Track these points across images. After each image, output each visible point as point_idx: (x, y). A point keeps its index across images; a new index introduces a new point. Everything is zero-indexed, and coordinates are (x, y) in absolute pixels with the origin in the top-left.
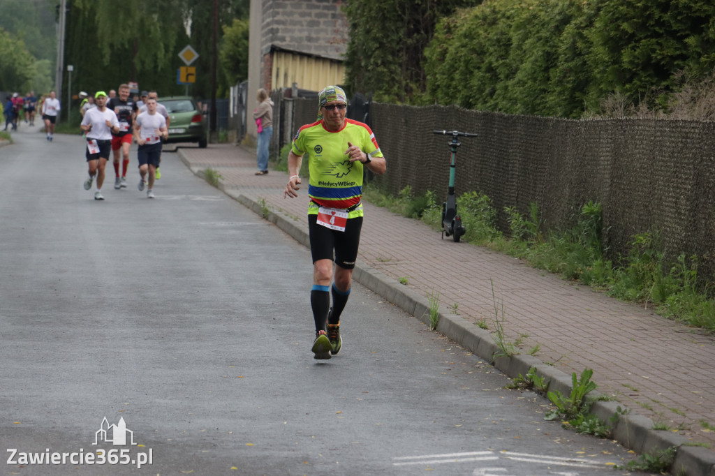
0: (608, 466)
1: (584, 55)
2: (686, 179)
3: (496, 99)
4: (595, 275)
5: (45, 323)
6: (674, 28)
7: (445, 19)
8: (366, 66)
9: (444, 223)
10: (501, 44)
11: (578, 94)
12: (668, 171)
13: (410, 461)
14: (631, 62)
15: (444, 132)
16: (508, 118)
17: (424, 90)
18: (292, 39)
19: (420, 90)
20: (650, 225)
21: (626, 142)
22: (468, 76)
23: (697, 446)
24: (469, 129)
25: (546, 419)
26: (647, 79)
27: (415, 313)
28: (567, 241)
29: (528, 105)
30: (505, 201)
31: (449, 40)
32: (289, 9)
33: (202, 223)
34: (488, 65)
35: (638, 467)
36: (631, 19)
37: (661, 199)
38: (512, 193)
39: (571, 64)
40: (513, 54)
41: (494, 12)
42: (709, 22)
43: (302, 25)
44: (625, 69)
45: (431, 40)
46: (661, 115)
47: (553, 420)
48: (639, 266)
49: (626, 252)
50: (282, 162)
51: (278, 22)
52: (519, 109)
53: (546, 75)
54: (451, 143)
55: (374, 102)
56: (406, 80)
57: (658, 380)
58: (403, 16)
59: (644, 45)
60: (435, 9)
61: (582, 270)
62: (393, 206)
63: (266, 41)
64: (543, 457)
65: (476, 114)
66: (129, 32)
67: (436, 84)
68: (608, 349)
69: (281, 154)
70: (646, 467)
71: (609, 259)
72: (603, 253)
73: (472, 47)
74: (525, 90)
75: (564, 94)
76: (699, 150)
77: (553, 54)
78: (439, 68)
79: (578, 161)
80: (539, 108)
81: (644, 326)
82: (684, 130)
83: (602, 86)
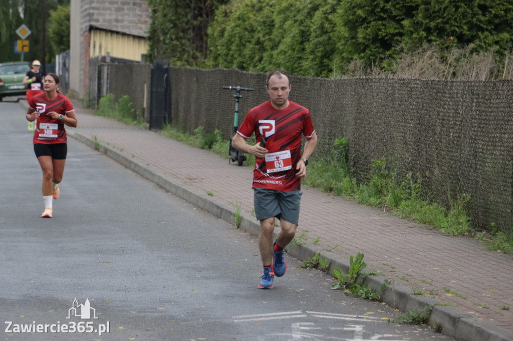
0: (383, 320)
1: (330, 33)
2: (411, 120)
3: (264, 64)
4: (345, 188)
6: (394, 14)
7: (223, 6)
8: (164, 40)
9: (231, 152)
10: (266, 24)
11: (325, 60)
12: (397, 115)
13: (245, 318)
14: (364, 38)
15: (230, 87)
17: (205, 58)
19: (203, 58)
20: (385, 153)
22: (242, 48)
23: (445, 305)
24: (246, 85)
25: (332, 288)
26: (376, 50)
27: (222, 216)
28: (323, 164)
29: (289, 68)
31: (226, 21)
34: (257, 40)
35: (405, 321)
36: (364, 7)
37: (393, 134)
39: (320, 39)
40: (276, 32)
42: (418, 10)
43: (111, 10)
44: (360, 42)
45: (212, 21)
46: (391, 76)
47: (338, 289)
48: (378, 181)
49: (367, 172)
50: (101, 109)
51: (94, 8)
53: (301, 47)
54: (235, 96)
55: (171, 66)
56: (193, 50)
57: (407, 260)
58: (190, 4)
59: (373, 26)
61: (335, 185)
62: (188, 140)
63: (85, 22)
64: (336, 314)
65: (251, 75)
67: (218, 53)
68: (366, 240)
69: (100, 104)
70: (411, 321)
71: (354, 177)
72: (350, 172)
73: (244, 27)
74: (286, 57)
75: (316, 61)
76: (421, 100)
77: (306, 32)
78: (220, 42)
79: (330, 107)
80: (297, 70)
81: (386, 223)
82: (409, 86)
83: (344, 55)
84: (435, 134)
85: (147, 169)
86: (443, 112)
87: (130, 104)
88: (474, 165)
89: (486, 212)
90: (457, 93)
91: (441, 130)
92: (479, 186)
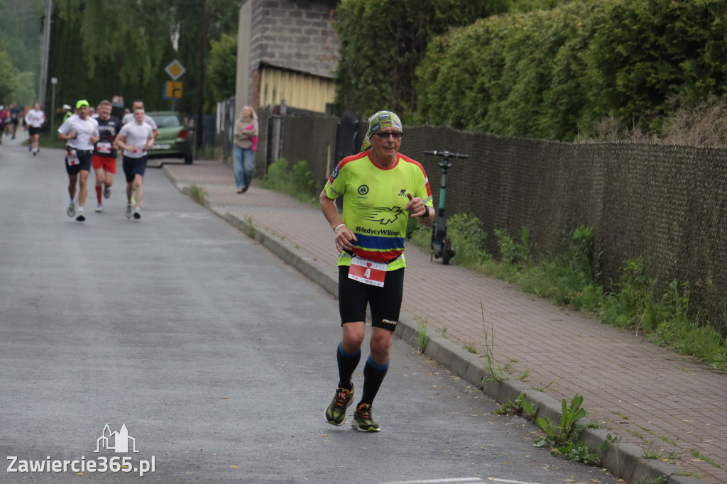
1: (579, 77)
2: (680, 205)
3: (488, 120)
4: (586, 300)
5: (27, 340)
6: (670, 51)
7: (438, 38)
8: (357, 84)
9: (433, 245)
10: (494, 64)
11: (571, 117)
12: (661, 197)
14: (625, 86)
15: (435, 152)
16: (500, 140)
17: (414, 109)
18: (282, 55)
19: (411, 110)
20: (643, 251)
21: (619, 166)
22: (460, 96)
23: (687, 475)
24: (460, 150)
25: (534, 445)
26: (642, 103)
27: (403, 336)
28: (558, 266)
29: (520, 127)
30: (496, 224)
31: (441, 59)
32: (279, 25)
33: (188, 241)
34: (480, 86)
36: (626, 41)
37: (653, 225)
38: (503, 216)
39: (564, 86)
40: (506, 75)
41: (487, 31)
42: (704, 47)
43: (292, 41)
44: (619, 92)
45: (423, 58)
46: (656, 140)
47: (542, 447)
48: (630, 291)
49: (618, 278)
50: (269, 180)
51: (267, 38)
52: (511, 131)
53: (539, 97)
54: (441, 164)
55: (364, 121)
56: (397, 99)
57: (649, 408)
58: (395, 34)
59: (638, 69)
60: (428, 27)
61: (573, 295)
63: (255, 57)
65: (468, 135)
66: (114, 45)
67: (428, 103)
68: (598, 376)
69: (269, 172)
71: (600, 284)
72: (594, 278)
73: (464, 67)
74: (517, 111)
75: (557, 117)
76: (693, 176)
77: (547, 76)
78: (431, 88)
79: (570, 184)
80: (532, 130)
81: (634, 352)
82: (678, 155)
83: (596, 109)
84: (710, 226)
85: (313, 265)
86: (723, 195)
87: (308, 173)
91: (719, 223)
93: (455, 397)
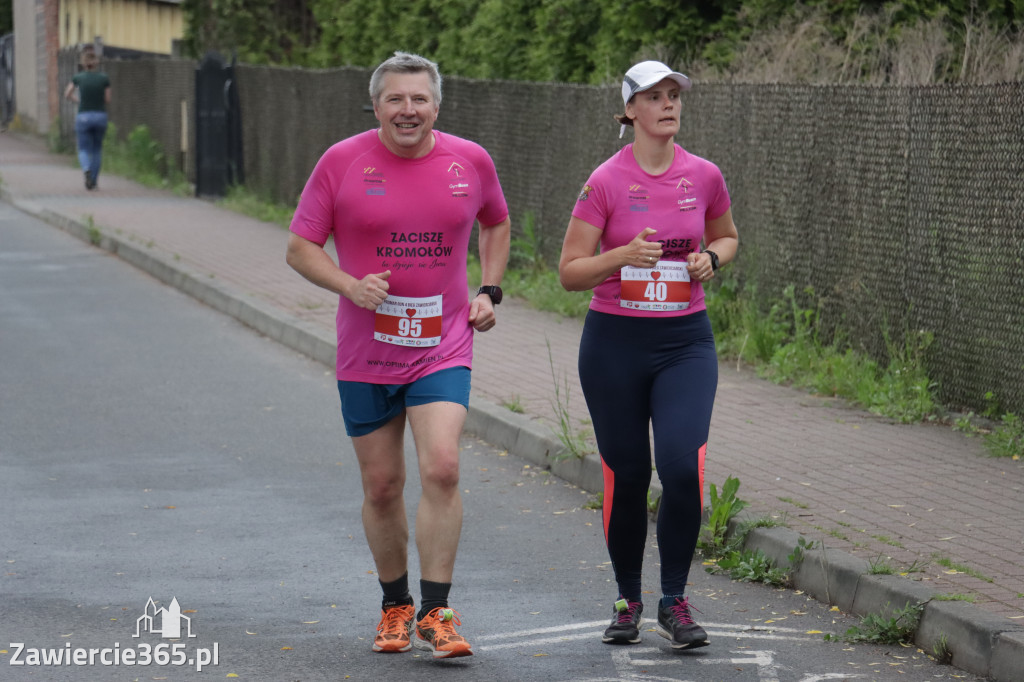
0: (812, 636)
2: (790, 172)
3: (440, 56)
8: (220, 9)
11: (579, 47)
12: (756, 161)
13: (504, 641)
16: (476, 86)
17: (308, 44)
19: (303, 44)
22: (390, 22)
23: (954, 600)
26: (689, 21)
29: (498, 64)
34: (423, 5)
35: (863, 637)
44: (655, 7)
48: (716, 304)
52: (483, 73)
53: (525, 18)
55: (240, 64)
56: (282, 29)
57: (828, 489)
67: (338, 34)
70: (876, 637)
74: (492, 41)
75: (558, 47)
76: (809, 129)
78: (342, 11)
80: (517, 68)
81: (750, 397)
82: (782, 98)
83: (622, 34)
84: (845, 202)
85: (212, 285)
86: (865, 154)
87: (153, 144)
88: (939, 269)
89: (970, 369)
90: (895, 113)
91: (860, 194)
92: (953, 311)
93: (515, 484)
